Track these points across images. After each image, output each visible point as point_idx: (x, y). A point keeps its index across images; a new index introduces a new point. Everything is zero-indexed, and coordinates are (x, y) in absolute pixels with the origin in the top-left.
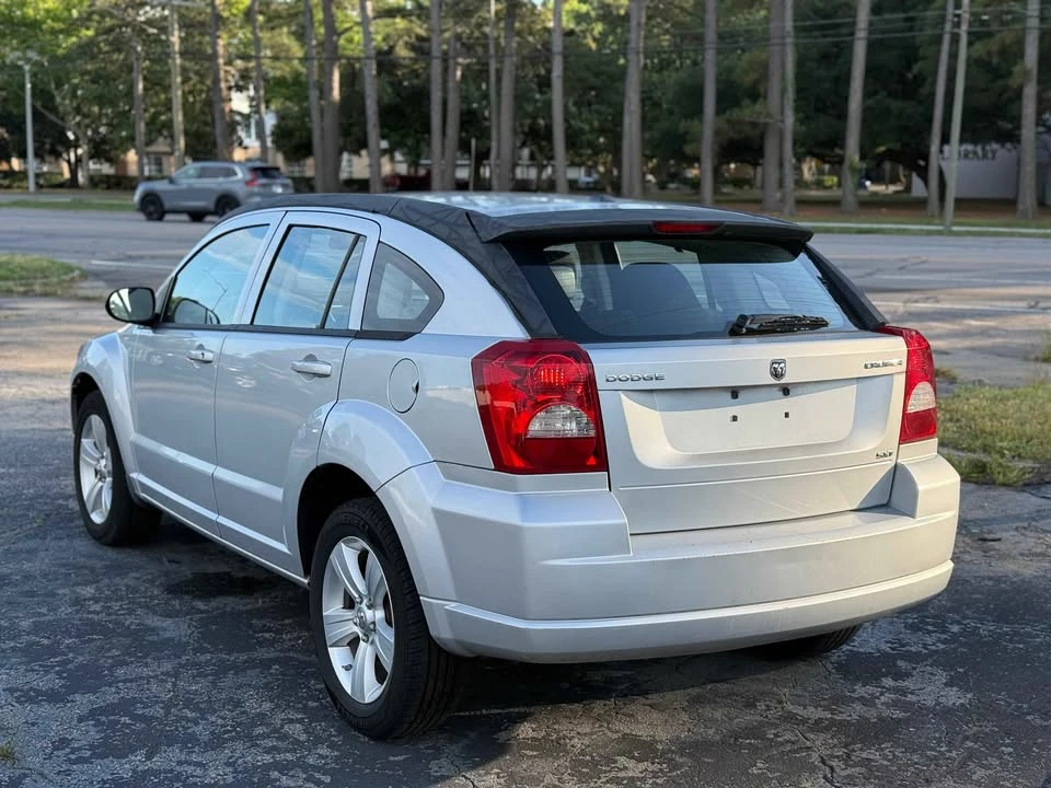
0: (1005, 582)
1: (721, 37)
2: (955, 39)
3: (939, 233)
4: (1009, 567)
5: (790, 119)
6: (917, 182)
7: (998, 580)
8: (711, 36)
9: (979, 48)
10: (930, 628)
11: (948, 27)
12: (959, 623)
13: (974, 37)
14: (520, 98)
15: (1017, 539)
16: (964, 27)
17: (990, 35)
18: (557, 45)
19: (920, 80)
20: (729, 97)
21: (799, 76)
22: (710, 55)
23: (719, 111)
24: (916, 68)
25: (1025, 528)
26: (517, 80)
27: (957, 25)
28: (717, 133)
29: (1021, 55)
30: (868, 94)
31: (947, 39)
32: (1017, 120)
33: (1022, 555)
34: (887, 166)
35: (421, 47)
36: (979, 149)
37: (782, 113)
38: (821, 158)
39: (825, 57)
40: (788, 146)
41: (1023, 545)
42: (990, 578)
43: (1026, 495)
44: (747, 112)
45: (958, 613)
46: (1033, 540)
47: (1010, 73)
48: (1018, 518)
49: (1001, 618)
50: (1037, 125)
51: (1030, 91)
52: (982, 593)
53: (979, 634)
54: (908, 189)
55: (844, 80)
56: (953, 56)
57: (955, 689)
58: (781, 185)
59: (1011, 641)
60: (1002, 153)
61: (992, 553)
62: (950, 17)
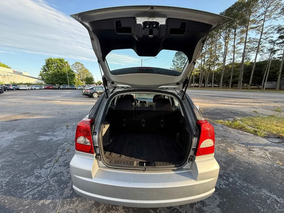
0: (251, 165)
1: (234, 71)
2: (268, 69)
3: (262, 92)
4: (254, 160)
5: (242, 79)
6: (260, 86)
7: (249, 164)
8: (232, 71)
9: (272, 70)
10: (224, 178)
11: (267, 68)
12: (233, 178)
13: (270, 69)
14: (209, 78)
15: (259, 152)
16: (269, 68)
17: (274, 69)
18: (214, 73)
19: (262, 74)
20: (234, 77)
21: (243, 75)
22: (232, 73)
23: (232, 79)
24: (261, 73)
25: (262, 148)
26: (209, 76)
27: (268, 67)
28: (232, 81)
29: (279, 71)
30: (253, 76)
31: (267, 69)
32: (277, 79)
33: (258, 156)
34: (256, 84)
35: (199, 74)
36: (270, 82)
37: (241, 79)
38: (247, 84)
39: (248, 73)
40: (241, 82)
41: (260, 154)
42: (247, 163)
43: (264, 139)
44: (236, 79)
45: (234, 174)
46: (263, 152)
47: (277, 73)
48: (261, 145)
49: (245, 180)
50: (280, 79)
51: (280, 75)
52: (243, 168)
53: (236, 185)
54: (259, 87)
55: (250, 75)
56: (267, 71)
57: (219, 209)
58: (240, 86)
59: (245, 191)
60: (274, 83)
61: (251, 154)
62: (267, 67)
